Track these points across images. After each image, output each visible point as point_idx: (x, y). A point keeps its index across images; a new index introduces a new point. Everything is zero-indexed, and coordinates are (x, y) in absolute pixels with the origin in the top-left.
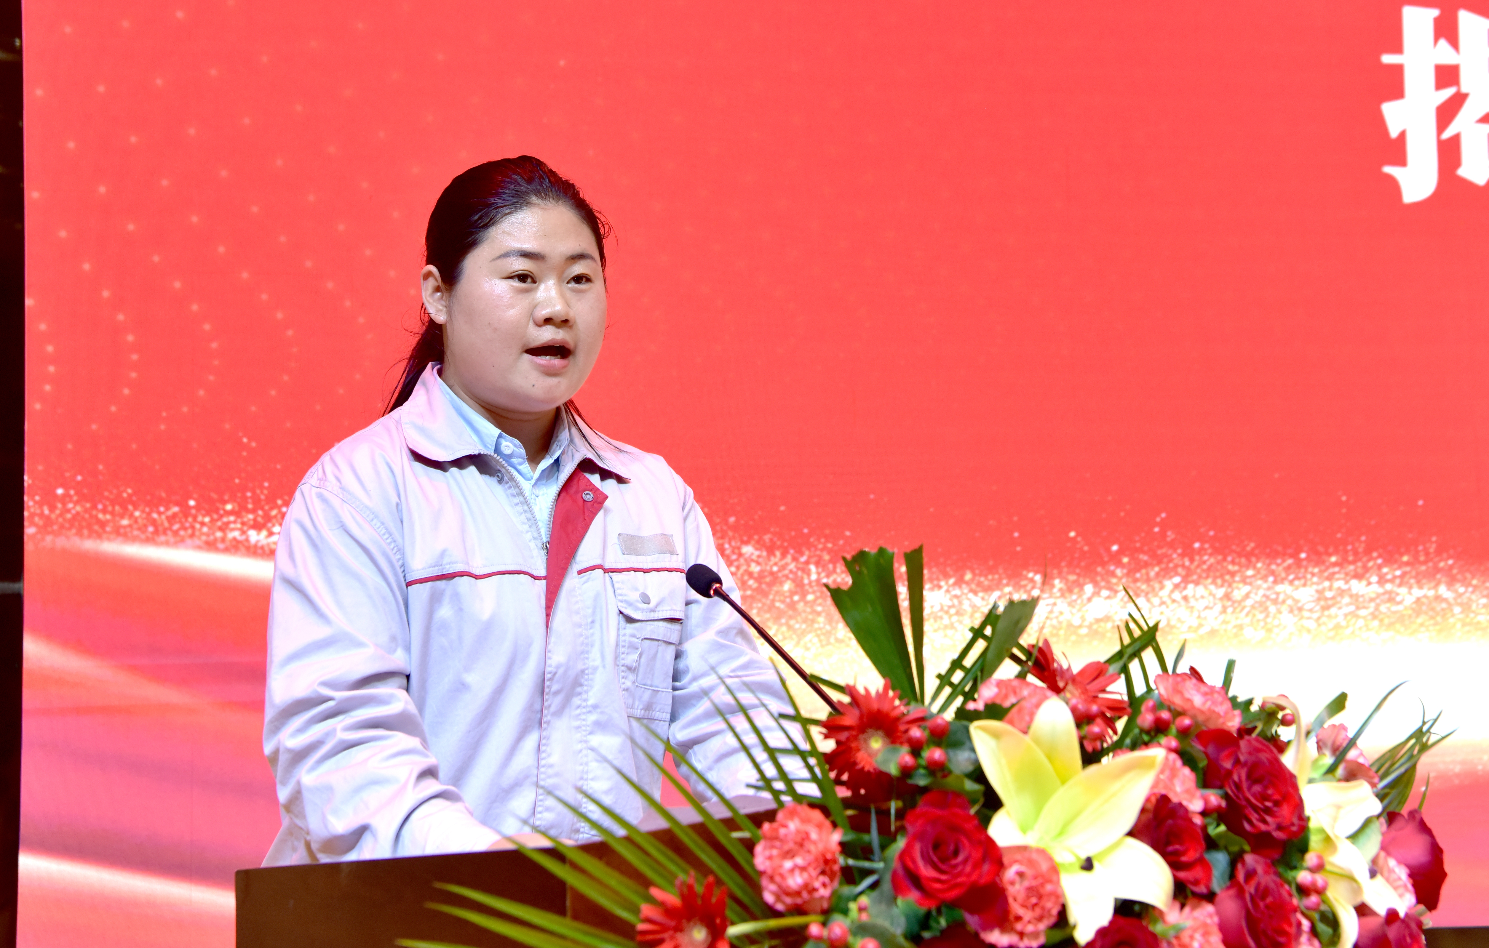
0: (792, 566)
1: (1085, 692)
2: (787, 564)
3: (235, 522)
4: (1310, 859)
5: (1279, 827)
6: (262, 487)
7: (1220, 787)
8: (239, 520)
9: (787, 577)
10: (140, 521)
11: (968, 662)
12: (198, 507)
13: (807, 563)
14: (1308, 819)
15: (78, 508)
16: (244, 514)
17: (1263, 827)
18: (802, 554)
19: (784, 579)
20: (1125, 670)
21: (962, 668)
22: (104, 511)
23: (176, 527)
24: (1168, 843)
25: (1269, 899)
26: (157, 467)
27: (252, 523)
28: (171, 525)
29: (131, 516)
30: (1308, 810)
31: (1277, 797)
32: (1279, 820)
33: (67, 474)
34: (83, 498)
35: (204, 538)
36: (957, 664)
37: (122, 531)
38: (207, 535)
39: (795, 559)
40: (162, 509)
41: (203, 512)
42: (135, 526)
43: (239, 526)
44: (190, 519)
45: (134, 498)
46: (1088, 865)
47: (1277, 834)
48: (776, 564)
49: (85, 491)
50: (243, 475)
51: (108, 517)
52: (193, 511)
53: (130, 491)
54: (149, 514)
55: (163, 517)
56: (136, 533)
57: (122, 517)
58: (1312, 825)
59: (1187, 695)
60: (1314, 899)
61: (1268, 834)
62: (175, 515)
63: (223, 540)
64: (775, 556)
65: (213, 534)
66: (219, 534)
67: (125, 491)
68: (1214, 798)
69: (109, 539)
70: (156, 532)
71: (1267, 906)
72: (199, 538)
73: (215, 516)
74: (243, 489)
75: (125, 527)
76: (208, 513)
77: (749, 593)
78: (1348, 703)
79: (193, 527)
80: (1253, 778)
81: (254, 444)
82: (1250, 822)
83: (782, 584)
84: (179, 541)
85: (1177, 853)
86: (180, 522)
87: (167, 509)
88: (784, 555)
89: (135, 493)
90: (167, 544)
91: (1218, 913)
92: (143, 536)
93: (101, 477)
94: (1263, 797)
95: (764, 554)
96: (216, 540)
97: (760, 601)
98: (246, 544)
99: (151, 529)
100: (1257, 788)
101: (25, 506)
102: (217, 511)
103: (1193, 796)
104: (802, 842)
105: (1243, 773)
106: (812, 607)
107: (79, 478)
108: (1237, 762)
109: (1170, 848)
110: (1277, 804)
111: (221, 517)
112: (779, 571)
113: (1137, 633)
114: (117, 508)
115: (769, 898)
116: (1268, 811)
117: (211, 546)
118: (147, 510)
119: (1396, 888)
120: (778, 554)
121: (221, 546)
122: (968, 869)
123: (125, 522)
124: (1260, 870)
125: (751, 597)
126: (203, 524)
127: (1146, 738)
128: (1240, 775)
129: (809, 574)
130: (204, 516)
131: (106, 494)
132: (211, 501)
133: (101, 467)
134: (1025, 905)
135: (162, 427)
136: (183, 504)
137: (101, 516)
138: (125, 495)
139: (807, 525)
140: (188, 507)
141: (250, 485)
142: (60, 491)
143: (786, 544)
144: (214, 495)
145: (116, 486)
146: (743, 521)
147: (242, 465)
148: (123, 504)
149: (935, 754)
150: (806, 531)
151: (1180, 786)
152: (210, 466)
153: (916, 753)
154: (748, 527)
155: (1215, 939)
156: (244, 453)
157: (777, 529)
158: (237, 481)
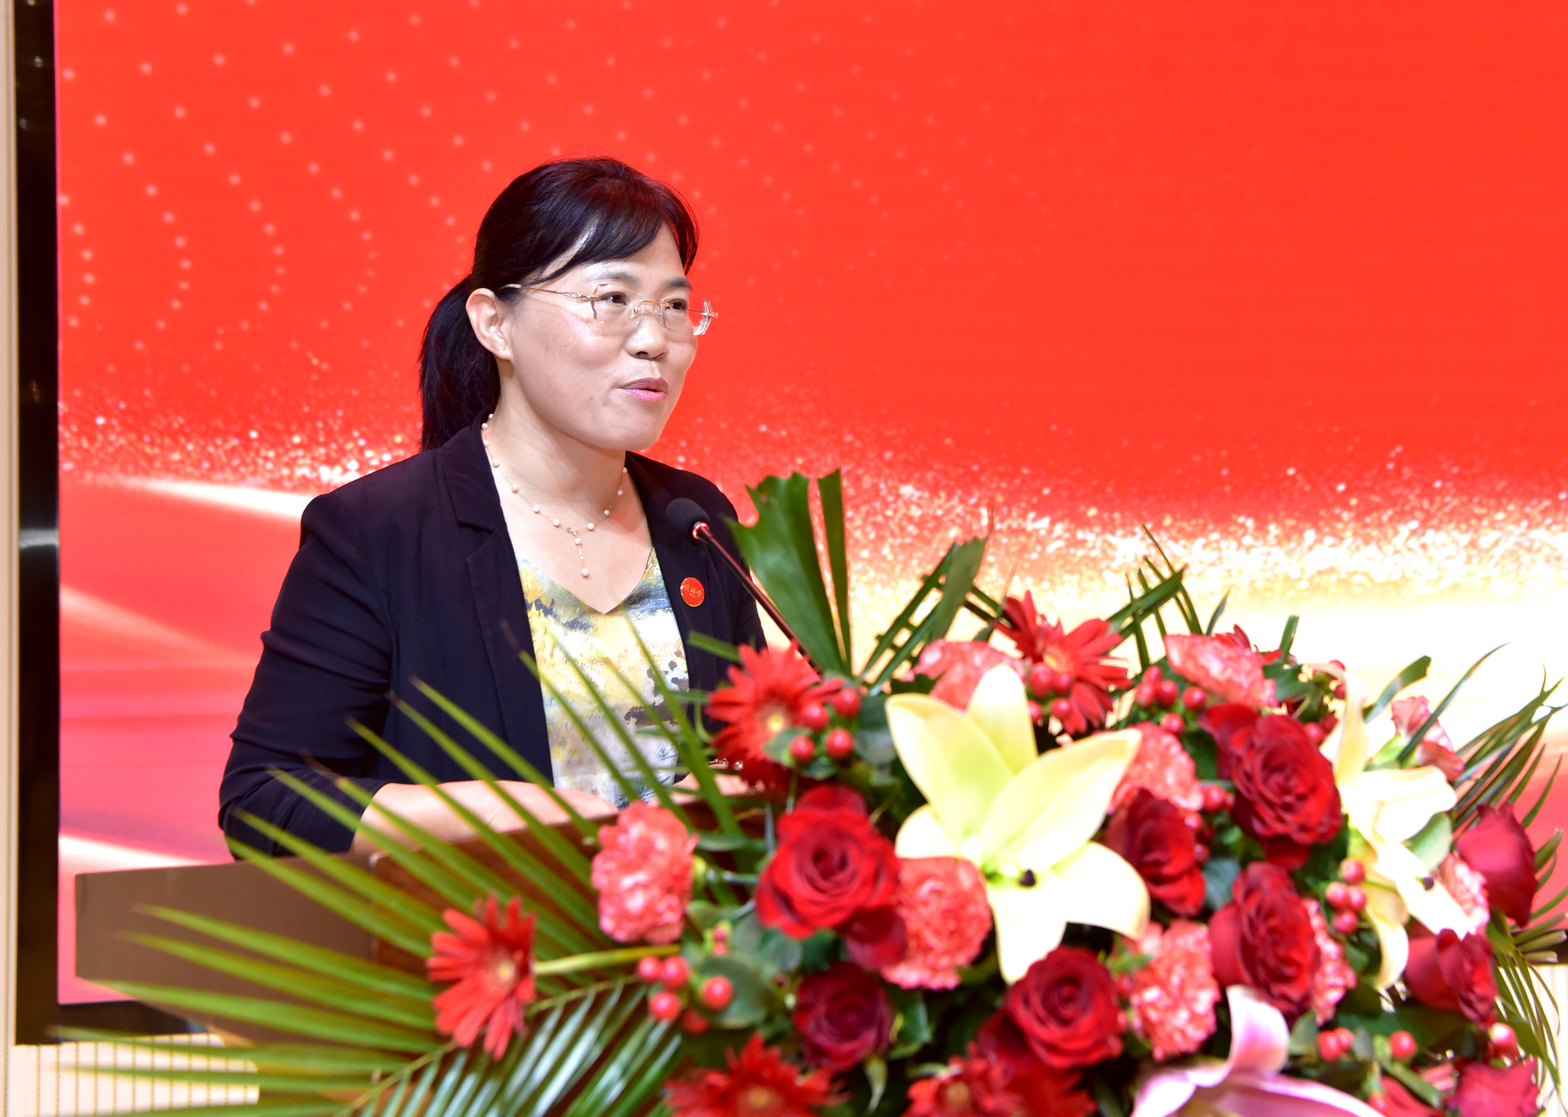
0: (959, 509)
1: (1074, 657)
2: (953, 507)
3: (304, 457)
4: (1347, 868)
5: (1303, 828)
6: (334, 416)
7: (1229, 778)
8: (309, 456)
9: (953, 522)
10: (194, 456)
11: (917, 619)
12: (260, 440)
13: (977, 505)
14: (1346, 818)
15: (122, 441)
16: (314, 446)
17: (1279, 828)
18: (971, 495)
19: (949, 524)
20: (1135, 629)
21: (909, 626)
22: (152, 444)
23: (235, 462)
24: (1147, 850)
25: (1274, 922)
26: (213, 393)
27: (323, 458)
28: (230, 460)
29: (183, 450)
30: (1347, 806)
31: (1301, 789)
32: (1302, 819)
33: (109, 401)
34: (127, 428)
35: (268, 476)
36: (902, 621)
37: (173, 467)
38: (271, 471)
39: (963, 501)
40: (219, 442)
41: (267, 446)
42: (188, 462)
43: (308, 461)
44: (252, 454)
45: (187, 429)
46: (1029, 880)
47: (1302, 838)
48: (940, 507)
49: (130, 420)
50: (313, 403)
51: (157, 451)
52: (255, 445)
54: (204, 448)
55: (221, 451)
56: (189, 469)
57: (173, 450)
58: (1352, 824)
59: (1202, 661)
60: (1347, 919)
61: (1285, 839)
62: (233, 449)
63: (290, 477)
64: (939, 497)
65: (279, 471)
66: (285, 471)
67: (176, 420)
68: (1218, 791)
69: (158, 477)
70: (212, 469)
71: (1271, 931)
72: (262, 475)
73: (281, 450)
74: (313, 417)
75: (175, 462)
76: (273, 446)
77: (908, 540)
78: (1430, 670)
79: (255, 463)
80: (1270, 766)
81: (325, 367)
82: (1262, 821)
83: (947, 529)
84: (239, 479)
85: (1158, 864)
86: (241, 457)
87: (225, 441)
88: (949, 497)
89: (188, 423)
90: (225, 482)
91: (1210, 936)
92: (197, 473)
93: (148, 405)
94: (1284, 790)
95: (927, 495)
96: (282, 478)
97: (921, 550)
98: (317, 482)
99: (206, 465)
100: (1277, 779)
101: (60, 438)
102: (283, 444)
103: (1186, 791)
104: (646, 851)
105: (1258, 761)
107: (122, 405)
108: (1252, 746)
109: (1150, 857)
110: (1301, 797)
111: (287, 451)
112: (944, 515)
113: (1154, 582)
114: (167, 441)
115: (607, 924)
116: (1288, 808)
117: (276, 484)
118: (202, 442)
119: (1461, 903)
120: (943, 495)
121: (287, 484)
122: (855, 885)
123: (176, 457)
124: (1266, 884)
125: (911, 545)
126: (266, 459)
127: (1143, 715)
128: (1253, 764)
129: (978, 517)
130: (267, 449)
131: (154, 424)
132: (275, 432)
133: (147, 393)
134: (937, 933)
135: (219, 346)
136: (243, 436)
137: (148, 450)
138: (176, 426)
139: (977, 461)
140: (250, 440)
141: (321, 414)
142: (100, 421)
143: (952, 484)
144: (279, 426)
145: (166, 415)
146: (901, 457)
147: (312, 391)
148: (174, 436)
149: (839, 738)
150: (975, 468)
151: (1170, 778)
152: (274, 392)
153: (815, 738)
154: (907, 464)
155: (1203, 971)
156: (315, 377)
157: (942, 467)
158: (306, 409)
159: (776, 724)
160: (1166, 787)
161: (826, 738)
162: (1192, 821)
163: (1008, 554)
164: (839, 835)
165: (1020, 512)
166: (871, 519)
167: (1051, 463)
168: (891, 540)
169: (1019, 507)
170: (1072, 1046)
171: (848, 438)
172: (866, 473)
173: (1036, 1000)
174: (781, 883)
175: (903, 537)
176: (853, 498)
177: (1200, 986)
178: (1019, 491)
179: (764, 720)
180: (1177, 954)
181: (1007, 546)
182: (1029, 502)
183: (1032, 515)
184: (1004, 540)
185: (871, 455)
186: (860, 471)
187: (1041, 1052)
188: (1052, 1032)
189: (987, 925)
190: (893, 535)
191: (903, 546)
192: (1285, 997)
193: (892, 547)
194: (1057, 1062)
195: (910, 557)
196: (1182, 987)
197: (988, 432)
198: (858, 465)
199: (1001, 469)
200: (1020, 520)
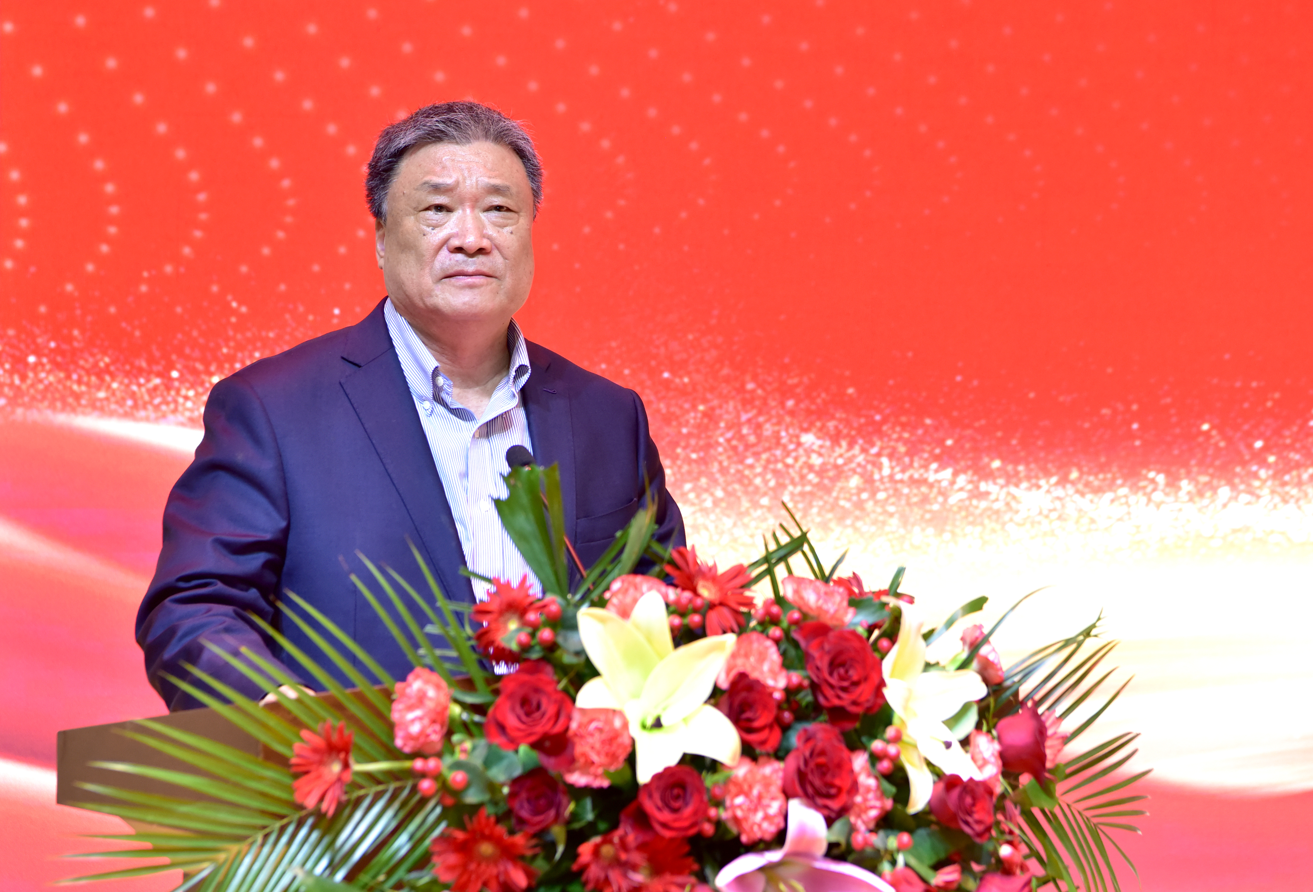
0: (861, 459)
2: (854, 456)
4: (890, 732)
5: (855, 703)
7: (805, 669)
9: (854, 471)
10: (118, 394)
12: (181, 379)
13: (879, 455)
15: (51, 378)
17: (836, 702)
18: (873, 445)
19: (850, 473)
20: (770, 572)
22: (79, 382)
23: (157, 401)
25: (823, 760)
26: (137, 333)
28: (152, 398)
29: (109, 387)
31: (856, 678)
32: (855, 697)
33: (40, 340)
34: (57, 366)
35: (188, 414)
37: (98, 404)
38: (191, 410)
39: (864, 450)
40: (142, 381)
41: (187, 385)
42: (113, 399)
44: (173, 393)
45: (112, 368)
46: (658, 725)
47: (853, 709)
48: (841, 456)
49: (59, 359)
50: (232, 344)
51: (84, 388)
52: (176, 384)
53: (107, 360)
54: (128, 386)
55: (143, 390)
56: (113, 407)
57: (99, 389)
60: (886, 764)
61: (843, 709)
62: (156, 388)
64: (840, 446)
67: (102, 360)
68: (797, 677)
69: (84, 414)
70: (135, 406)
71: (820, 765)
72: (183, 414)
73: (200, 390)
75: (101, 400)
76: (192, 386)
77: (808, 488)
78: (986, 604)
79: (176, 402)
80: (835, 663)
81: (244, 309)
82: (826, 698)
83: (847, 478)
84: (160, 417)
86: (162, 396)
87: (148, 380)
88: (851, 446)
89: (113, 362)
90: (147, 419)
91: (783, 769)
92: (121, 411)
93: (76, 344)
94: (843, 679)
95: (828, 443)
97: (821, 498)
99: (130, 403)
100: (839, 671)
102: (202, 384)
103: (775, 677)
105: (826, 659)
106: (883, 507)
107: (53, 345)
108: (823, 649)
109: (744, 716)
110: (856, 683)
112: (845, 464)
113: (785, 541)
114: (93, 379)
115: (399, 742)
118: (126, 381)
120: (844, 444)
123: (102, 394)
125: (811, 493)
126: (186, 398)
127: (759, 628)
128: (823, 661)
129: (880, 467)
130: (188, 389)
131: (82, 362)
132: (195, 372)
133: (76, 333)
134: (598, 753)
135: (144, 288)
136: (164, 375)
137: (75, 387)
138: (102, 364)
139: (879, 411)
140: (171, 379)
141: (240, 355)
142: (32, 359)
143: (853, 433)
144: (199, 366)
145: (92, 355)
146: (802, 406)
147: (231, 333)
148: (99, 375)
149: (546, 634)
150: (878, 418)
151: (766, 667)
152: (195, 333)
153: (533, 635)
154: (809, 412)
155: (775, 789)
156: (233, 320)
157: (844, 416)
158: (225, 350)
159: (513, 625)
160: (762, 672)
161: (539, 634)
162: (777, 695)
163: (909, 504)
164: (537, 690)
165: (922, 462)
166: (772, 466)
167: (955, 414)
168: (790, 488)
169: (921, 458)
170: (677, 825)
171: (750, 386)
172: (767, 421)
173: (657, 796)
174: (500, 717)
175: (803, 485)
176: (754, 445)
177: (773, 799)
178: (921, 441)
179: (506, 623)
180: (759, 777)
181: (908, 497)
182: (931, 452)
183: (934, 466)
184: (906, 491)
185: (773, 403)
186: (761, 419)
187: (658, 828)
188: (665, 816)
189: (629, 750)
190: (793, 483)
191: (803, 494)
192: (826, 807)
193: (792, 494)
194: (667, 834)
195: (810, 506)
196: (760, 797)
197: (891, 382)
198: (760, 413)
199: (904, 419)
200: (922, 471)
